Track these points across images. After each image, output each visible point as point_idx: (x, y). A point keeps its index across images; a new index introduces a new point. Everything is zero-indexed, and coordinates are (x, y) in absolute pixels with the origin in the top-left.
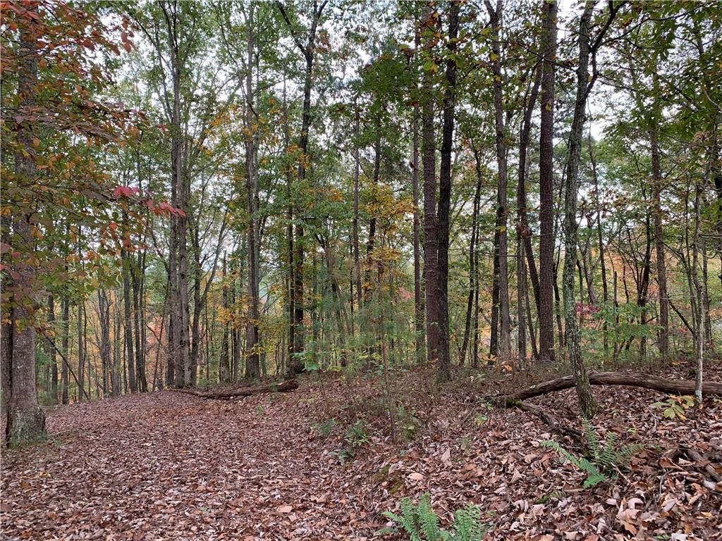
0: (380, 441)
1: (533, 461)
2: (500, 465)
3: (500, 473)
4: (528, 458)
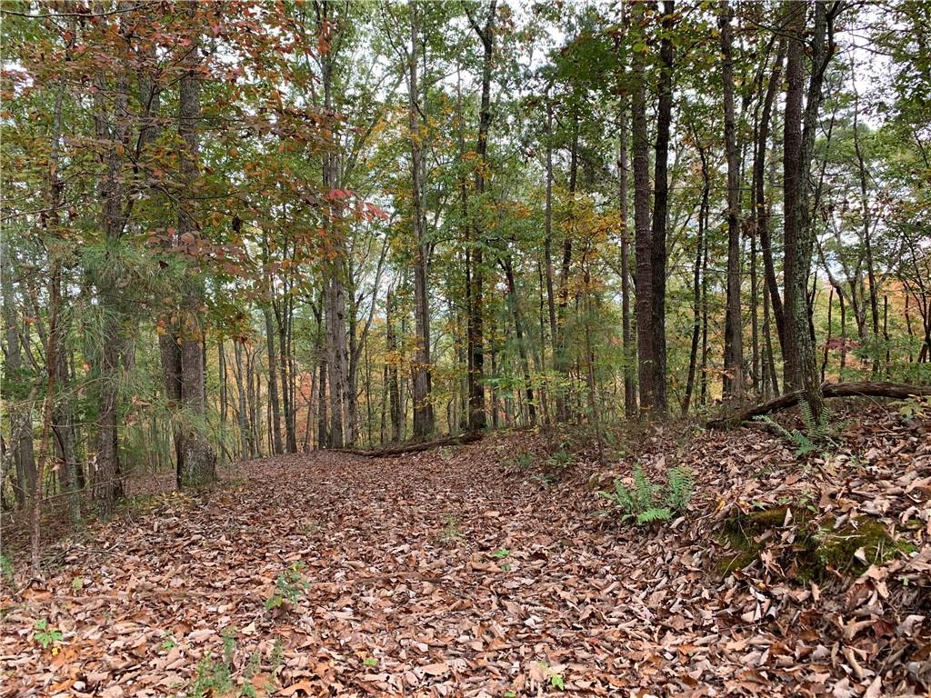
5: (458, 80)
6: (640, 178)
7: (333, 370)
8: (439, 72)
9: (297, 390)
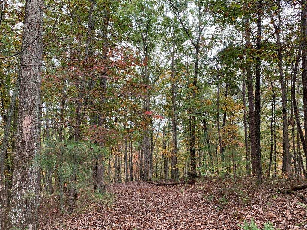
0: (233, 204)
1: (297, 213)
2: (283, 214)
3: (283, 217)
4: (295, 212)
5: (187, 60)
6: (250, 93)
7: (145, 153)
8: (181, 58)
9: (133, 157)
